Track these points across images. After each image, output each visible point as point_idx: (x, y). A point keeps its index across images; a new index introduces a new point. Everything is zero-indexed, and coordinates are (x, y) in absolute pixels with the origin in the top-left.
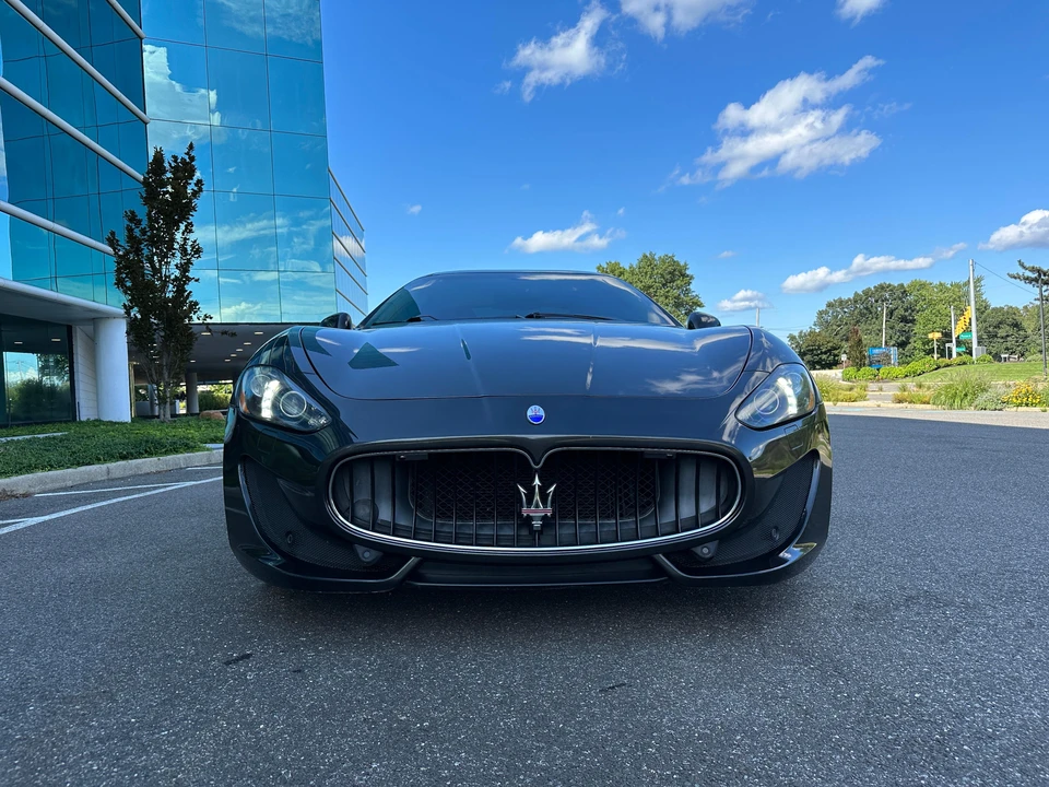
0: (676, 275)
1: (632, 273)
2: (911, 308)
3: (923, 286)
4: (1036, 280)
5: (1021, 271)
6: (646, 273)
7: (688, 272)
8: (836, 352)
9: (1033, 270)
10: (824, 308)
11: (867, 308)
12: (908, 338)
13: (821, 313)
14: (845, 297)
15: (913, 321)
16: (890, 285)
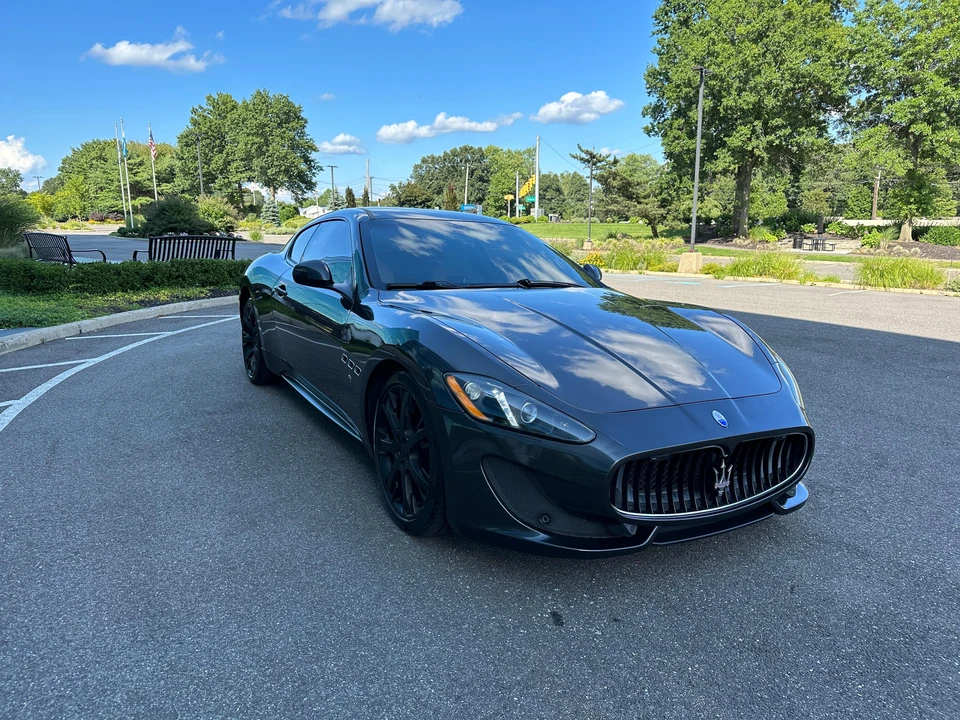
0: (290, 116)
1: (246, 108)
2: (486, 169)
3: (496, 151)
4: (589, 162)
5: (579, 153)
6: (261, 110)
7: (302, 115)
8: (429, 204)
9: (587, 152)
10: (419, 162)
11: (453, 167)
12: (484, 195)
13: (416, 167)
14: (436, 155)
15: (488, 181)
16: (472, 148)
